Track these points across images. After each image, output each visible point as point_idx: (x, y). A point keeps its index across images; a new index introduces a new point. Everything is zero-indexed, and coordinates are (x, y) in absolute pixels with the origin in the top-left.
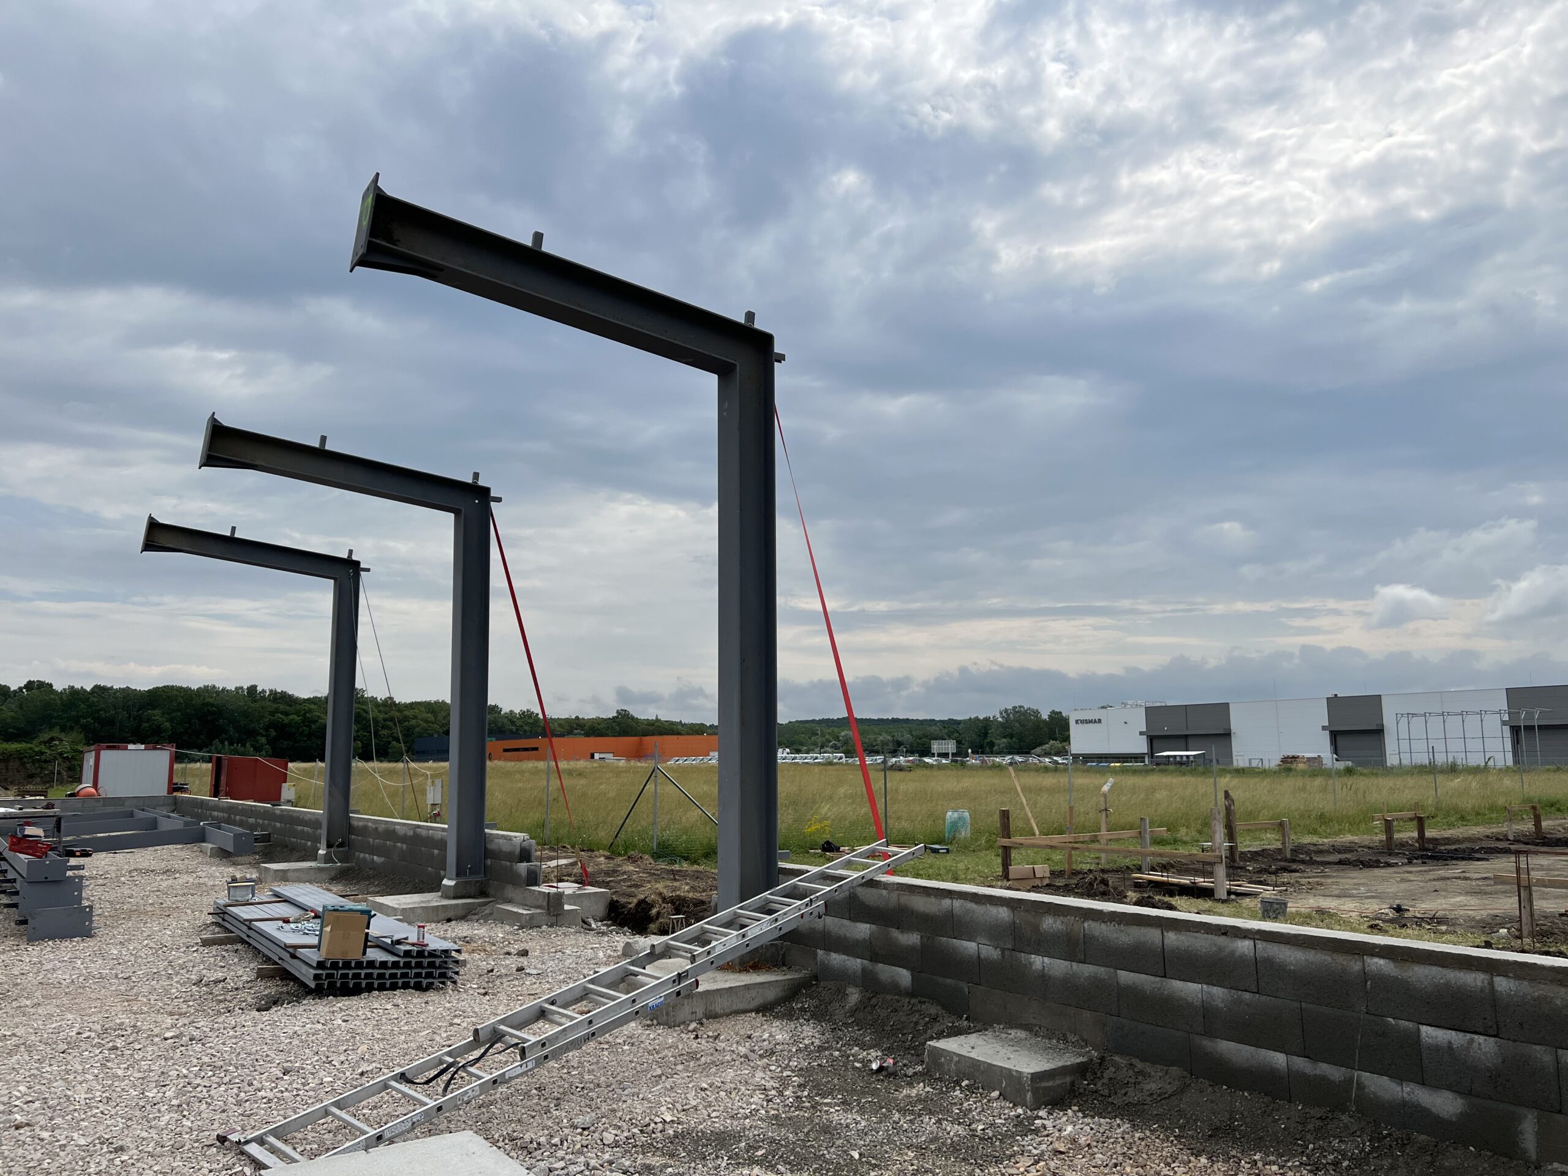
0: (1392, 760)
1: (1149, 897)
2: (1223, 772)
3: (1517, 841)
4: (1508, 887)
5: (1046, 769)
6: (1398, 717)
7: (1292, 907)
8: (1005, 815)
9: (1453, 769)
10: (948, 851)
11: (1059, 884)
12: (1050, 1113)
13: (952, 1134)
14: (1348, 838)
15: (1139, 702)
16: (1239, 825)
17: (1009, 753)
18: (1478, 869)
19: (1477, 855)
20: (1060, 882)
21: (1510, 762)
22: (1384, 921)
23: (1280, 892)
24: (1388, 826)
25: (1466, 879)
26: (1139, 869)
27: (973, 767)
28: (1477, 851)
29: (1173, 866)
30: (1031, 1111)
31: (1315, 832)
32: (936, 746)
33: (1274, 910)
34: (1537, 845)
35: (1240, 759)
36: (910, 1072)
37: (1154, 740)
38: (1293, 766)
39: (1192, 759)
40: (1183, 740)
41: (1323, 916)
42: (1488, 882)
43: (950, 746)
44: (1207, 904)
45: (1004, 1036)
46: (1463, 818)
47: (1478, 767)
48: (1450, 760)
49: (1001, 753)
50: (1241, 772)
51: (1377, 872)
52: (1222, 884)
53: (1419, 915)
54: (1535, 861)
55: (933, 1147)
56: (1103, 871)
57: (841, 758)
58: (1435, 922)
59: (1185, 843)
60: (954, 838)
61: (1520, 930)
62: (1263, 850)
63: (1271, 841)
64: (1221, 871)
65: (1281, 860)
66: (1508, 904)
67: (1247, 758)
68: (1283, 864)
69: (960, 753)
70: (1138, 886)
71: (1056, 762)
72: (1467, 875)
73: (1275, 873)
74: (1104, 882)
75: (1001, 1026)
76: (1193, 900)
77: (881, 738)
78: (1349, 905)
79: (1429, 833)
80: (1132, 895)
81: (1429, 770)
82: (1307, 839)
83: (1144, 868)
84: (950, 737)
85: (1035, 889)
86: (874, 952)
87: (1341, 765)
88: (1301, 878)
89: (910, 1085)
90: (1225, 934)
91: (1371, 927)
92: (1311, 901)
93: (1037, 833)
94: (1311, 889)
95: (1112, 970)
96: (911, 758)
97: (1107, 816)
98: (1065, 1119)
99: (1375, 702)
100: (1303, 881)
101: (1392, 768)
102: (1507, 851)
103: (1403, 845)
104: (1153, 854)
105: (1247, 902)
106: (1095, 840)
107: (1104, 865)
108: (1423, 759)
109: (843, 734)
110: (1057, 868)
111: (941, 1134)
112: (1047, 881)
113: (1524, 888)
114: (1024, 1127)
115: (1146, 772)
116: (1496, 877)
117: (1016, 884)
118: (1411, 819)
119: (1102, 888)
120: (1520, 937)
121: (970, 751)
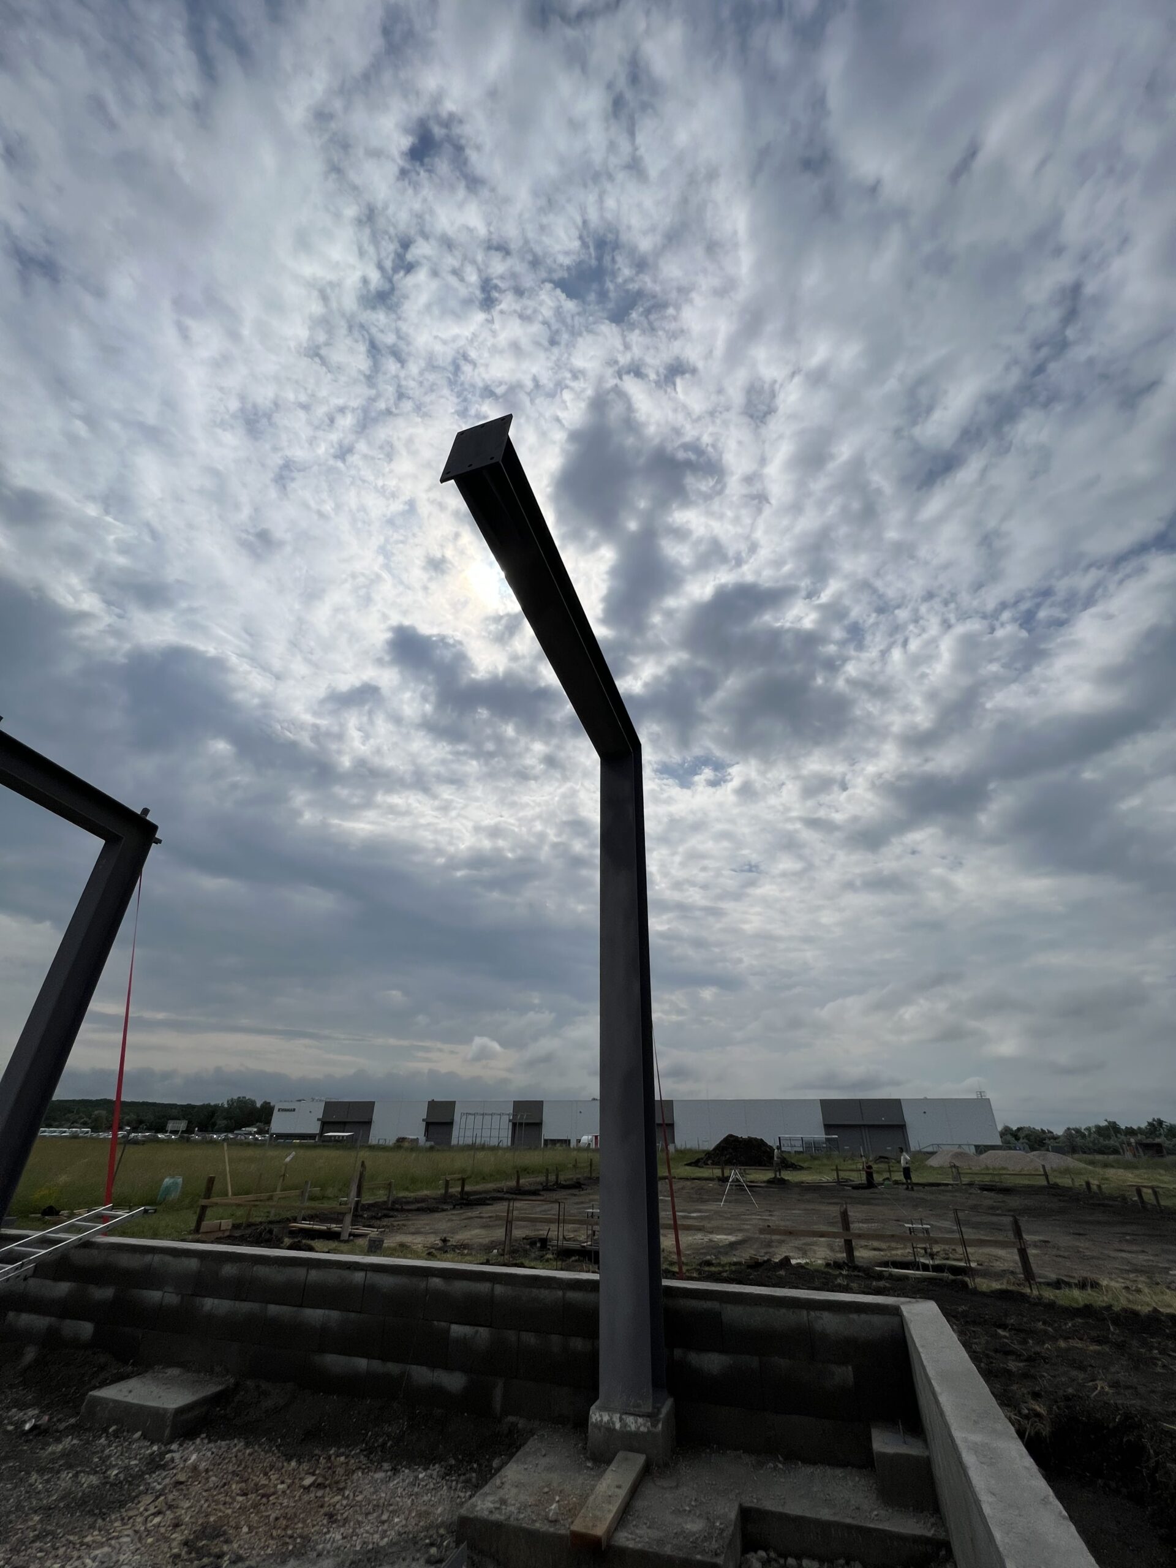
0: (454, 1142)
1: (299, 1241)
2: (363, 1147)
3: (507, 1192)
4: (500, 1222)
5: (249, 1144)
6: (462, 1114)
7: (387, 1243)
8: (211, 1181)
9: (483, 1148)
10: (156, 1211)
11: (237, 1235)
12: (181, 1445)
13: (85, 1485)
14: (426, 1192)
15: (322, 1098)
16: (366, 1185)
17: (226, 1132)
18: (487, 1211)
19: (488, 1202)
20: (237, 1233)
21: (509, 1144)
22: (436, 1249)
23: (381, 1232)
24: (447, 1185)
25: (481, 1217)
26: (295, 1220)
27: (196, 1142)
28: (489, 1199)
29: (317, 1217)
30: (165, 1445)
31: (407, 1189)
32: (171, 1125)
33: (375, 1247)
34: (516, 1194)
35: (373, 1140)
36: (62, 1426)
37: (326, 1125)
38: (402, 1144)
39: (345, 1138)
40: (341, 1125)
41: (403, 1249)
42: (492, 1219)
43: (182, 1125)
44: (333, 1244)
45: (161, 1375)
46: (484, 1178)
47: (495, 1146)
48: (482, 1142)
49: (218, 1132)
50: (372, 1148)
51: (437, 1215)
52: (346, 1228)
53: (455, 1244)
54: (518, 1204)
55: (62, 1505)
56: (271, 1222)
57: (87, 1132)
58: (462, 1249)
59: (329, 1198)
60: (164, 1199)
61: (503, 1250)
62: (375, 1203)
63: (381, 1196)
64: (348, 1219)
65: (384, 1209)
66: (499, 1234)
67: (377, 1138)
68: (385, 1212)
69: (189, 1130)
70: (292, 1233)
71: (257, 1139)
72: (482, 1215)
73: (379, 1219)
74: (271, 1232)
75: (161, 1367)
76: (327, 1242)
77: (128, 1117)
78: (419, 1239)
79: (467, 1188)
80: (287, 1241)
81: (472, 1147)
82: (402, 1194)
83: (298, 1218)
84: (184, 1118)
85: (218, 1241)
86: (66, 1309)
87: (429, 1144)
88: (394, 1221)
89: (58, 1440)
90: (349, 1268)
91: (429, 1254)
92: (397, 1238)
93: (230, 1194)
94: (399, 1229)
95: (264, 1305)
96: (147, 1134)
97: (283, 1180)
98: (192, 1448)
99: (452, 1104)
100: (396, 1223)
101: (454, 1146)
102: (501, 1199)
103: (452, 1196)
104: (308, 1208)
105: (361, 1241)
106: (270, 1198)
107: (272, 1218)
108: (469, 1141)
109: (96, 1112)
110: (238, 1222)
111: (74, 1489)
112: (227, 1234)
113: (509, 1223)
114: (155, 1464)
115: (315, 1147)
116: (497, 1216)
117: (204, 1237)
118: (459, 1179)
119: (268, 1236)
120: (502, 1255)
121: (197, 1129)
